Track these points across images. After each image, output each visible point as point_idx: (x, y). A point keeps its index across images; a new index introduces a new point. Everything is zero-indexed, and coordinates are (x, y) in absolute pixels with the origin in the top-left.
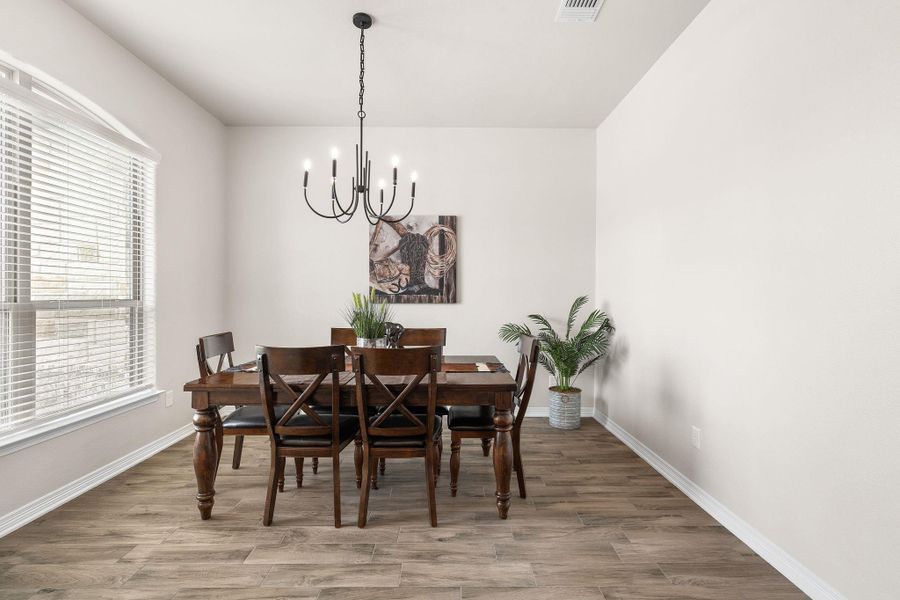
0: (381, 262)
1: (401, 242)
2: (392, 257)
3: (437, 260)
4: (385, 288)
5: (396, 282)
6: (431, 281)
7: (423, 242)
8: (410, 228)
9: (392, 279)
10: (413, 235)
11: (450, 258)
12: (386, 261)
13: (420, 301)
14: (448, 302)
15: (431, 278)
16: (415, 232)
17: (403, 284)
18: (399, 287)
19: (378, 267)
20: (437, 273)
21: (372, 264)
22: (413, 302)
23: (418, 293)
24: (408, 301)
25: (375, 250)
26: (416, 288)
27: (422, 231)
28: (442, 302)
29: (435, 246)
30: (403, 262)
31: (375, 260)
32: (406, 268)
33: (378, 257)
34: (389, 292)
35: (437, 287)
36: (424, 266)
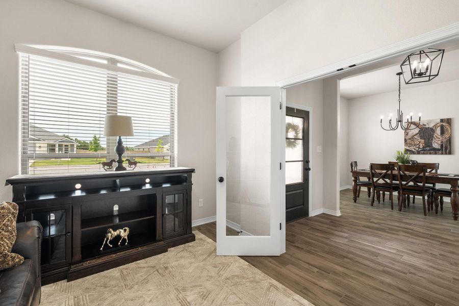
0: (410, 139)
1: (419, 131)
2: (415, 137)
3: (439, 137)
4: (412, 148)
5: (418, 146)
6: (436, 145)
7: (432, 130)
8: (425, 125)
9: (415, 145)
10: (426, 128)
11: (447, 136)
12: (412, 138)
13: (430, 154)
14: (446, 154)
15: (436, 144)
16: (427, 126)
17: (421, 147)
18: (419, 148)
19: (408, 141)
20: (439, 142)
21: (406, 140)
22: (427, 154)
23: (429, 150)
24: (424, 154)
25: (407, 135)
26: (428, 148)
27: (431, 126)
28: (442, 154)
29: (438, 131)
30: (421, 139)
31: (407, 138)
32: (423, 141)
33: (408, 137)
34: (414, 150)
35: (440, 148)
36: (432, 140)
